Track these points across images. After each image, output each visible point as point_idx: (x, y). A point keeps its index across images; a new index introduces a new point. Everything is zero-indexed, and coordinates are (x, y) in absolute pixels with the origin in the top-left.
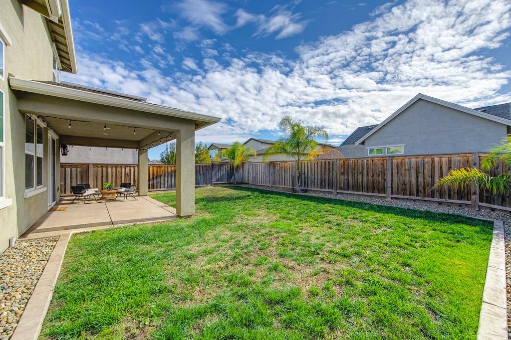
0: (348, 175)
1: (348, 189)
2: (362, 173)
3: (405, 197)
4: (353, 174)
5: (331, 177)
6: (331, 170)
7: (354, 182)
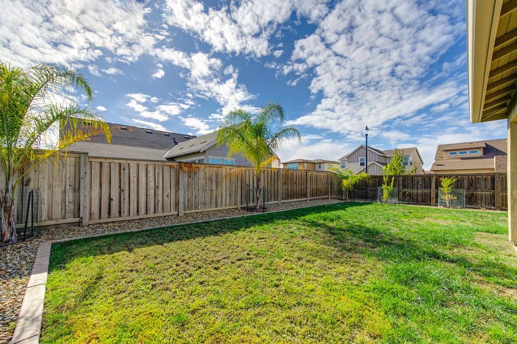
0: (288, 186)
1: (288, 199)
2: (296, 183)
3: (313, 198)
4: (291, 184)
5: (276, 188)
6: (276, 180)
7: (291, 191)
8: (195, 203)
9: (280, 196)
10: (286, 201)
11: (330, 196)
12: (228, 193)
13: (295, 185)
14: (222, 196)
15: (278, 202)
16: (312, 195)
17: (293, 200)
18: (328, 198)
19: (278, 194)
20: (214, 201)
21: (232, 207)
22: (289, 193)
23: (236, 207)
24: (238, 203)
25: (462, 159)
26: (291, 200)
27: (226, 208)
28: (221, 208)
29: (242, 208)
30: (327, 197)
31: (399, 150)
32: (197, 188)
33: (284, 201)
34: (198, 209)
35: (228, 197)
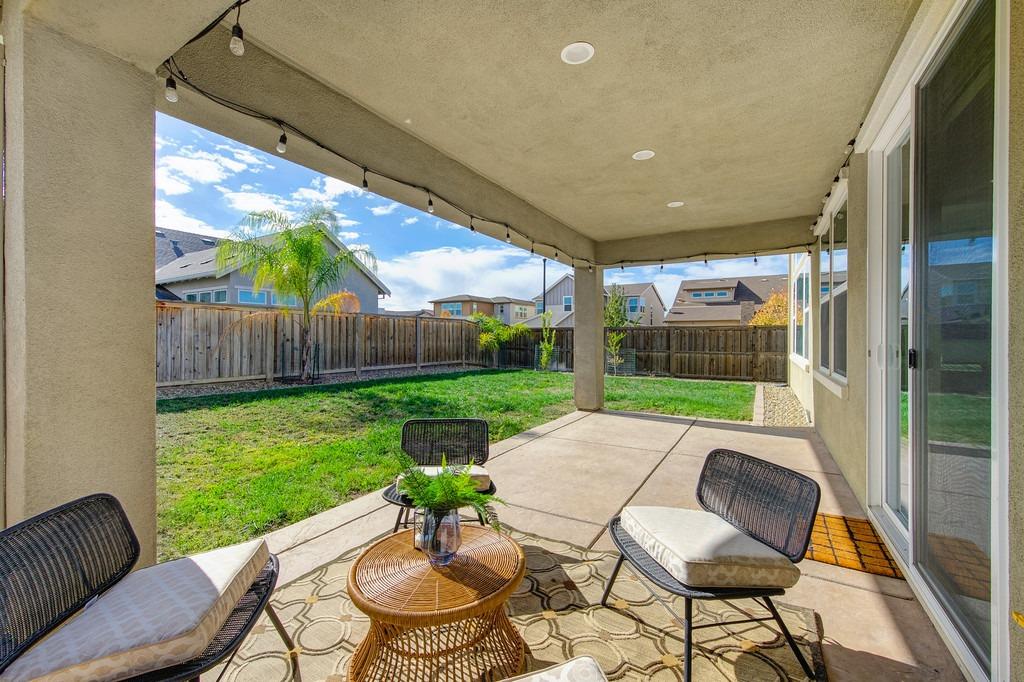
0: (377, 342)
1: (376, 364)
2: (394, 337)
3: (430, 364)
4: (383, 341)
5: (350, 346)
6: (350, 332)
7: (383, 352)
8: (173, 368)
9: (359, 359)
10: (373, 368)
11: (464, 361)
12: (245, 353)
13: (392, 341)
14: (232, 358)
15: (354, 370)
16: (427, 358)
17: (387, 367)
18: (461, 364)
19: (354, 357)
20: (214, 365)
21: (253, 377)
22: (380, 355)
23: (263, 376)
24: (268, 370)
25: (708, 304)
26: (383, 367)
27: (241, 378)
28: (229, 379)
29: (275, 379)
30: (459, 361)
31: (619, 286)
32: (177, 344)
33: (368, 368)
34: (180, 379)
35: (246, 360)
